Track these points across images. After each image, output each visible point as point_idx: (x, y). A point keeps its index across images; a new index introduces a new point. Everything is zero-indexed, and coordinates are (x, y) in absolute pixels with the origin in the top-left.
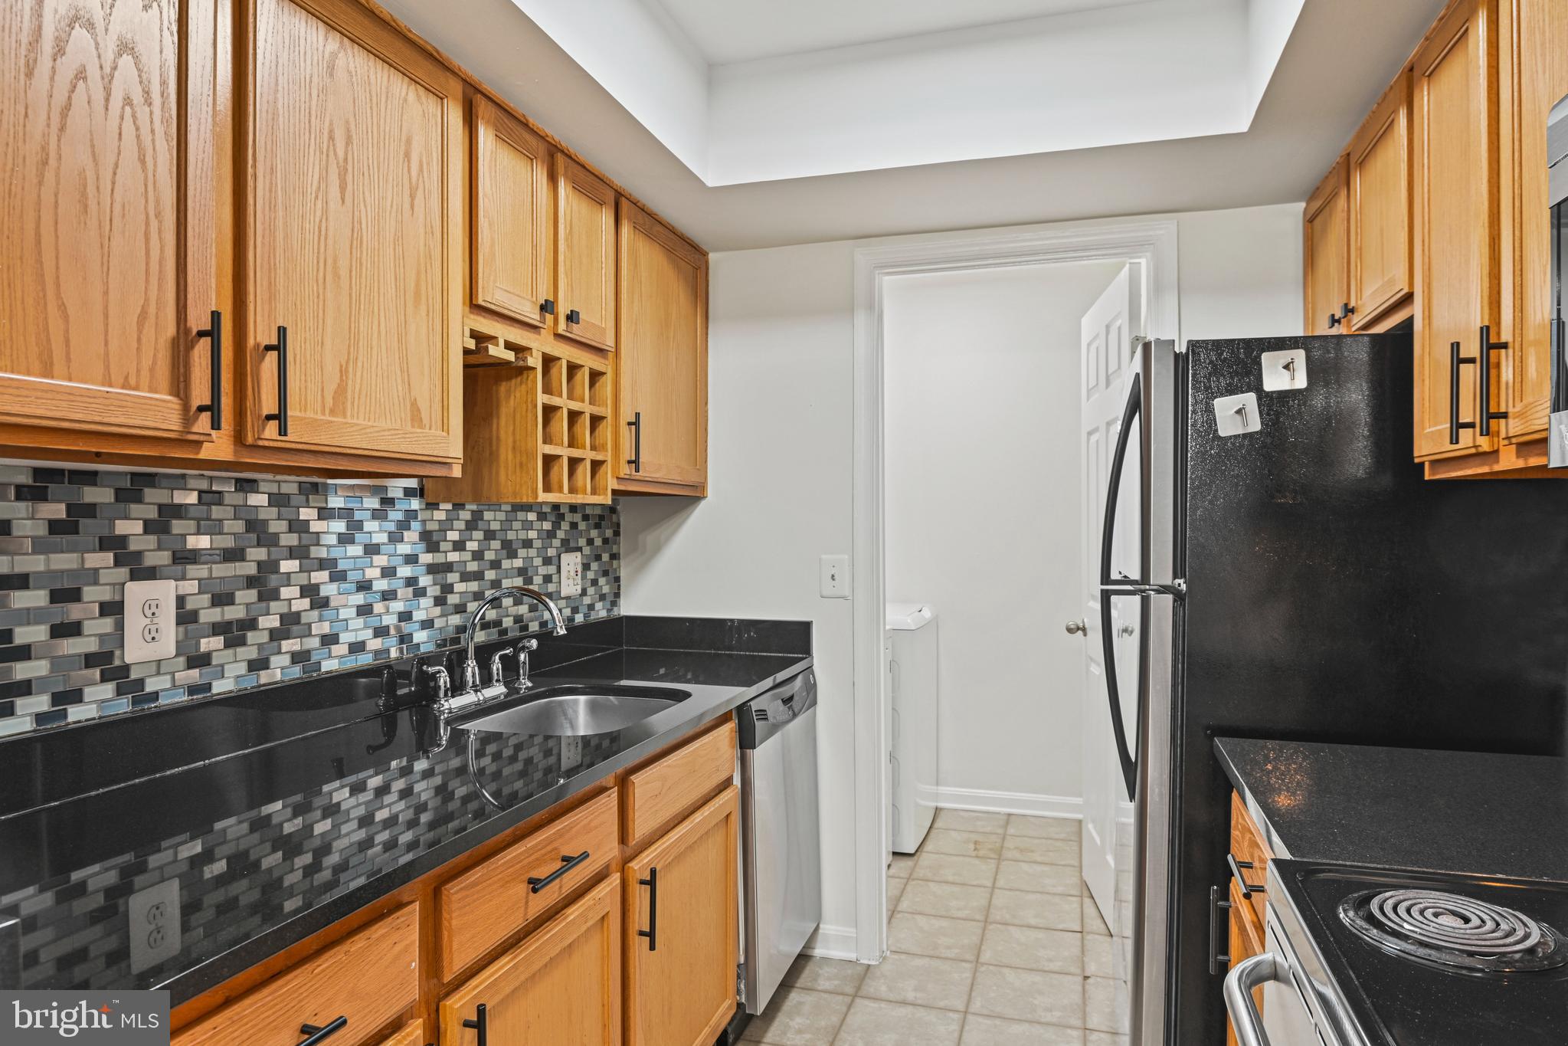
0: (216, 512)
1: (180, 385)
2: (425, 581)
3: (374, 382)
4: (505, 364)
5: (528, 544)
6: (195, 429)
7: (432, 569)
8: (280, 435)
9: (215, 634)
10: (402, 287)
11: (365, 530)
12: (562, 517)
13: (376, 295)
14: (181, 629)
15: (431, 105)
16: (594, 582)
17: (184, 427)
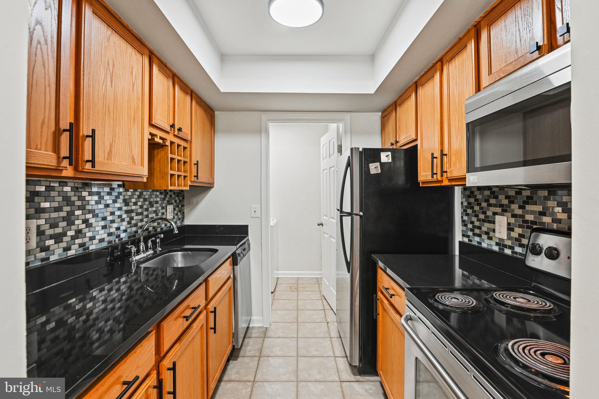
0: (53, 194)
1: (56, 149)
2: (124, 216)
3: (120, 149)
4: (158, 144)
5: (157, 202)
6: (62, 165)
7: (127, 212)
8: (92, 167)
9: (51, 239)
10: (130, 117)
11: (105, 199)
12: (167, 193)
13: (122, 119)
14: (38, 238)
15: (139, 56)
16: (177, 214)
17: (58, 165)
